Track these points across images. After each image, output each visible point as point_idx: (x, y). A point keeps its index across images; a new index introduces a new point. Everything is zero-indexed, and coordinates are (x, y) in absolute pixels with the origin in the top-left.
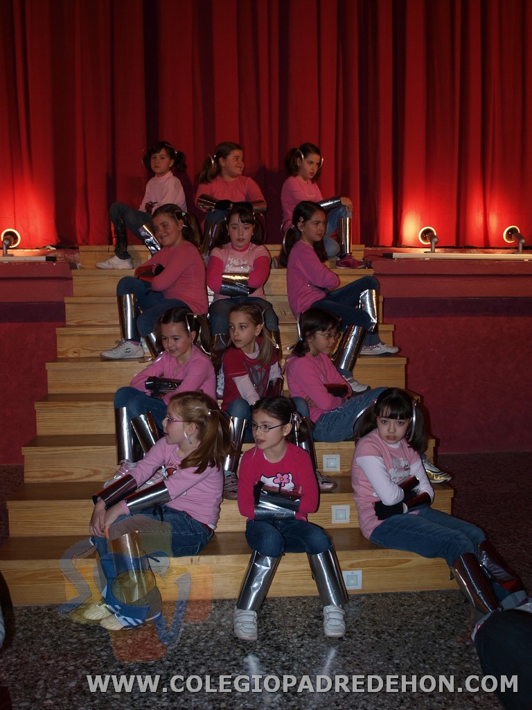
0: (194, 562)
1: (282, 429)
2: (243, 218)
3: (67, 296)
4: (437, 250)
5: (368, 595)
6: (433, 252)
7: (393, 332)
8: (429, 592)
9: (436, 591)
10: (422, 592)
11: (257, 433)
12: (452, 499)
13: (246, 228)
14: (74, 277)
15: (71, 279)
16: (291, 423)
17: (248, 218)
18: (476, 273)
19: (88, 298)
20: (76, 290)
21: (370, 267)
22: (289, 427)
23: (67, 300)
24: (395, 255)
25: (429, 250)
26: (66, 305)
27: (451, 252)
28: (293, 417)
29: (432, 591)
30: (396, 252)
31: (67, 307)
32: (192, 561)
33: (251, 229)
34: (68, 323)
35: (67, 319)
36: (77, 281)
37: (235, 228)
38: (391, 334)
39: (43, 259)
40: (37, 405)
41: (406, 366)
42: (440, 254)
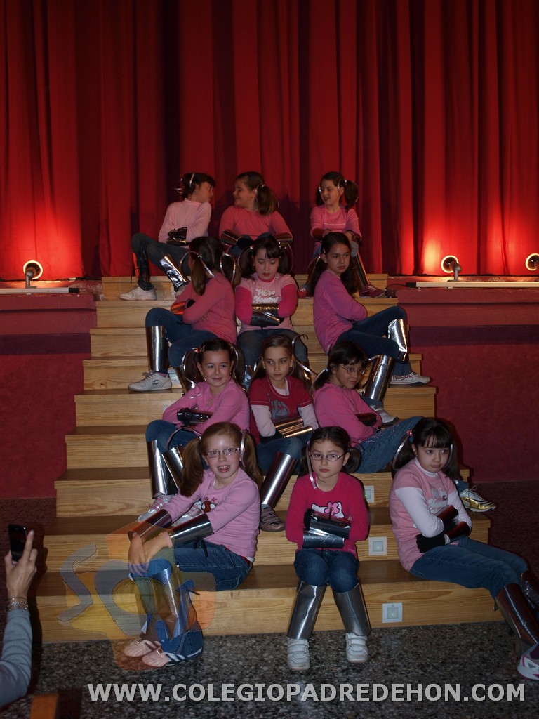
0: (234, 596)
2: (270, 253)
3: (92, 327)
4: (460, 279)
5: (408, 628)
6: (456, 280)
7: (421, 362)
8: (469, 624)
9: (477, 623)
10: (463, 625)
12: (489, 529)
13: (273, 263)
14: (97, 309)
15: (95, 310)
20: (99, 323)
21: (395, 297)
23: (92, 331)
24: (419, 284)
25: (452, 278)
29: (473, 623)
30: (418, 281)
31: (92, 338)
32: (232, 595)
34: (93, 355)
35: (92, 351)
36: (100, 312)
37: (261, 263)
38: (419, 363)
39: (66, 290)
40: (68, 439)
41: (435, 395)
42: (463, 283)
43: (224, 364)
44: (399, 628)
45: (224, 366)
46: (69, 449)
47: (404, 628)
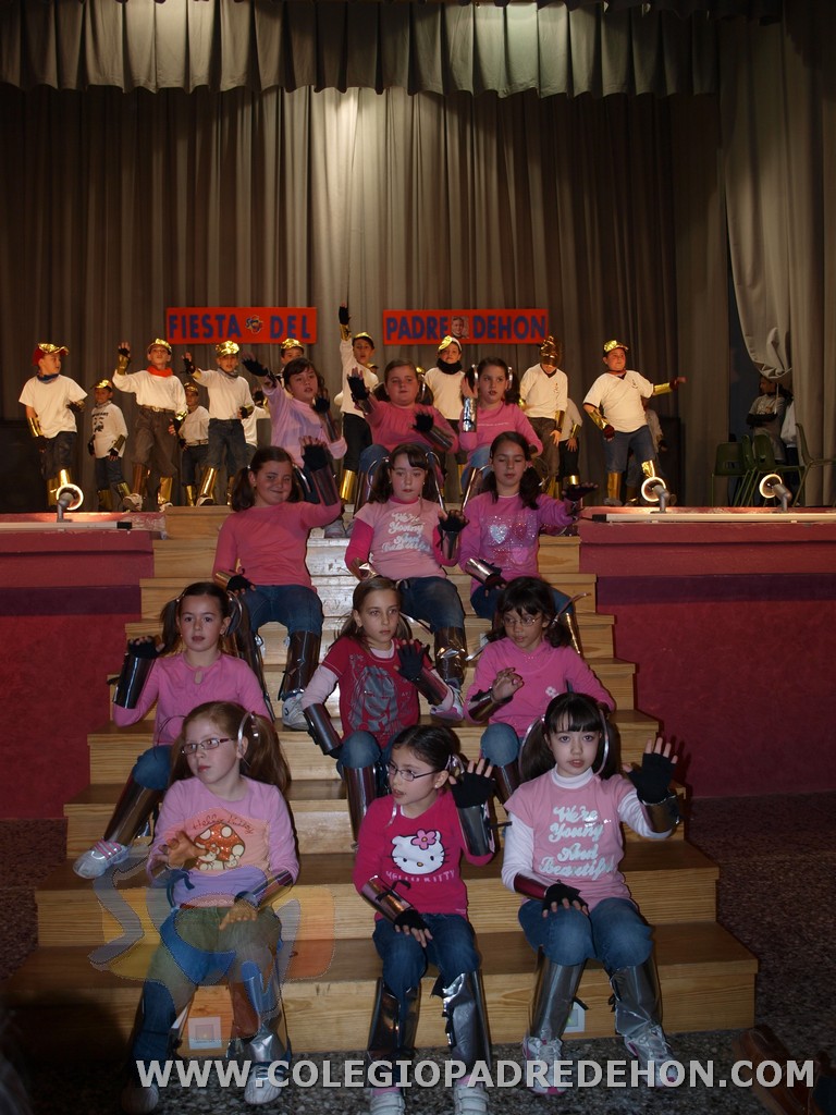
0: (321, 992)
1: (433, 779)
2: (413, 460)
3: (143, 577)
4: (668, 509)
5: (594, 1041)
6: (662, 511)
7: (613, 626)
8: (690, 1035)
9: (701, 1033)
10: (679, 1036)
11: (396, 781)
12: (718, 883)
13: (416, 475)
14: (155, 551)
15: (152, 553)
16: (448, 770)
17: (420, 460)
18: (724, 540)
19: (173, 580)
20: (158, 569)
21: (575, 534)
22: (444, 775)
23: (143, 583)
24: (610, 517)
25: (657, 509)
26: (143, 590)
27: (686, 512)
28: (452, 760)
29: (695, 1033)
30: (610, 512)
31: (144, 593)
32: (318, 990)
33: (422, 477)
34: (144, 616)
35: (144, 609)
36: (158, 556)
37: (400, 474)
38: (610, 629)
39: (115, 525)
40: (91, 739)
41: (635, 676)
42: (673, 514)
43: (209, 616)
44: (580, 1041)
45: (208, 620)
46: (94, 755)
47: (588, 1041)
